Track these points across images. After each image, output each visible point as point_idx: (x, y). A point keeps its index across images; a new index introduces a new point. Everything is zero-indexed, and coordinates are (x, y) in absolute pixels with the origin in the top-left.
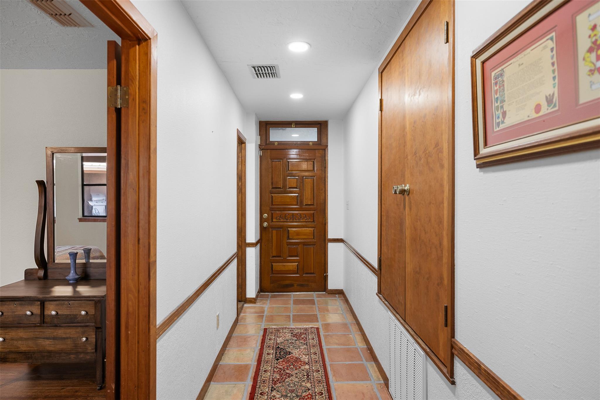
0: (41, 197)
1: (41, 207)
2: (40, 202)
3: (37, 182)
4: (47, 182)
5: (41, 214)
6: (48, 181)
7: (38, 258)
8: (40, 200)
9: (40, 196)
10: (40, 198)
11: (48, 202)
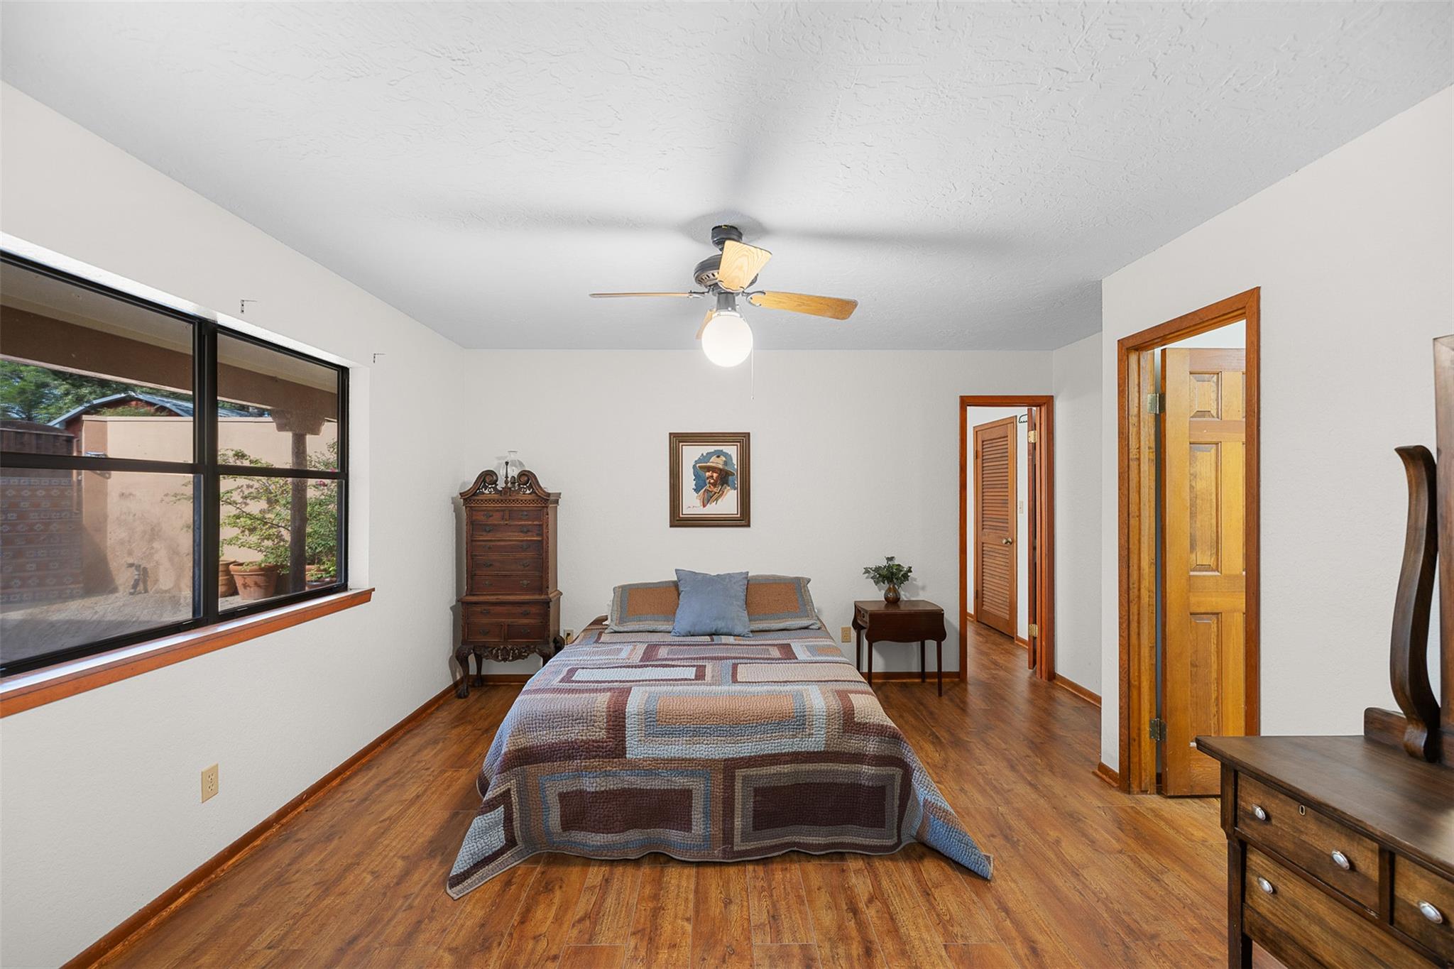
0: (1417, 497)
1: (1416, 529)
2: (1413, 513)
3: (1403, 452)
4: (1438, 450)
5: (1418, 551)
6: (1442, 448)
7: (1403, 689)
8: (1412, 508)
9: (1414, 495)
10: (1414, 502)
11: (1441, 516)
